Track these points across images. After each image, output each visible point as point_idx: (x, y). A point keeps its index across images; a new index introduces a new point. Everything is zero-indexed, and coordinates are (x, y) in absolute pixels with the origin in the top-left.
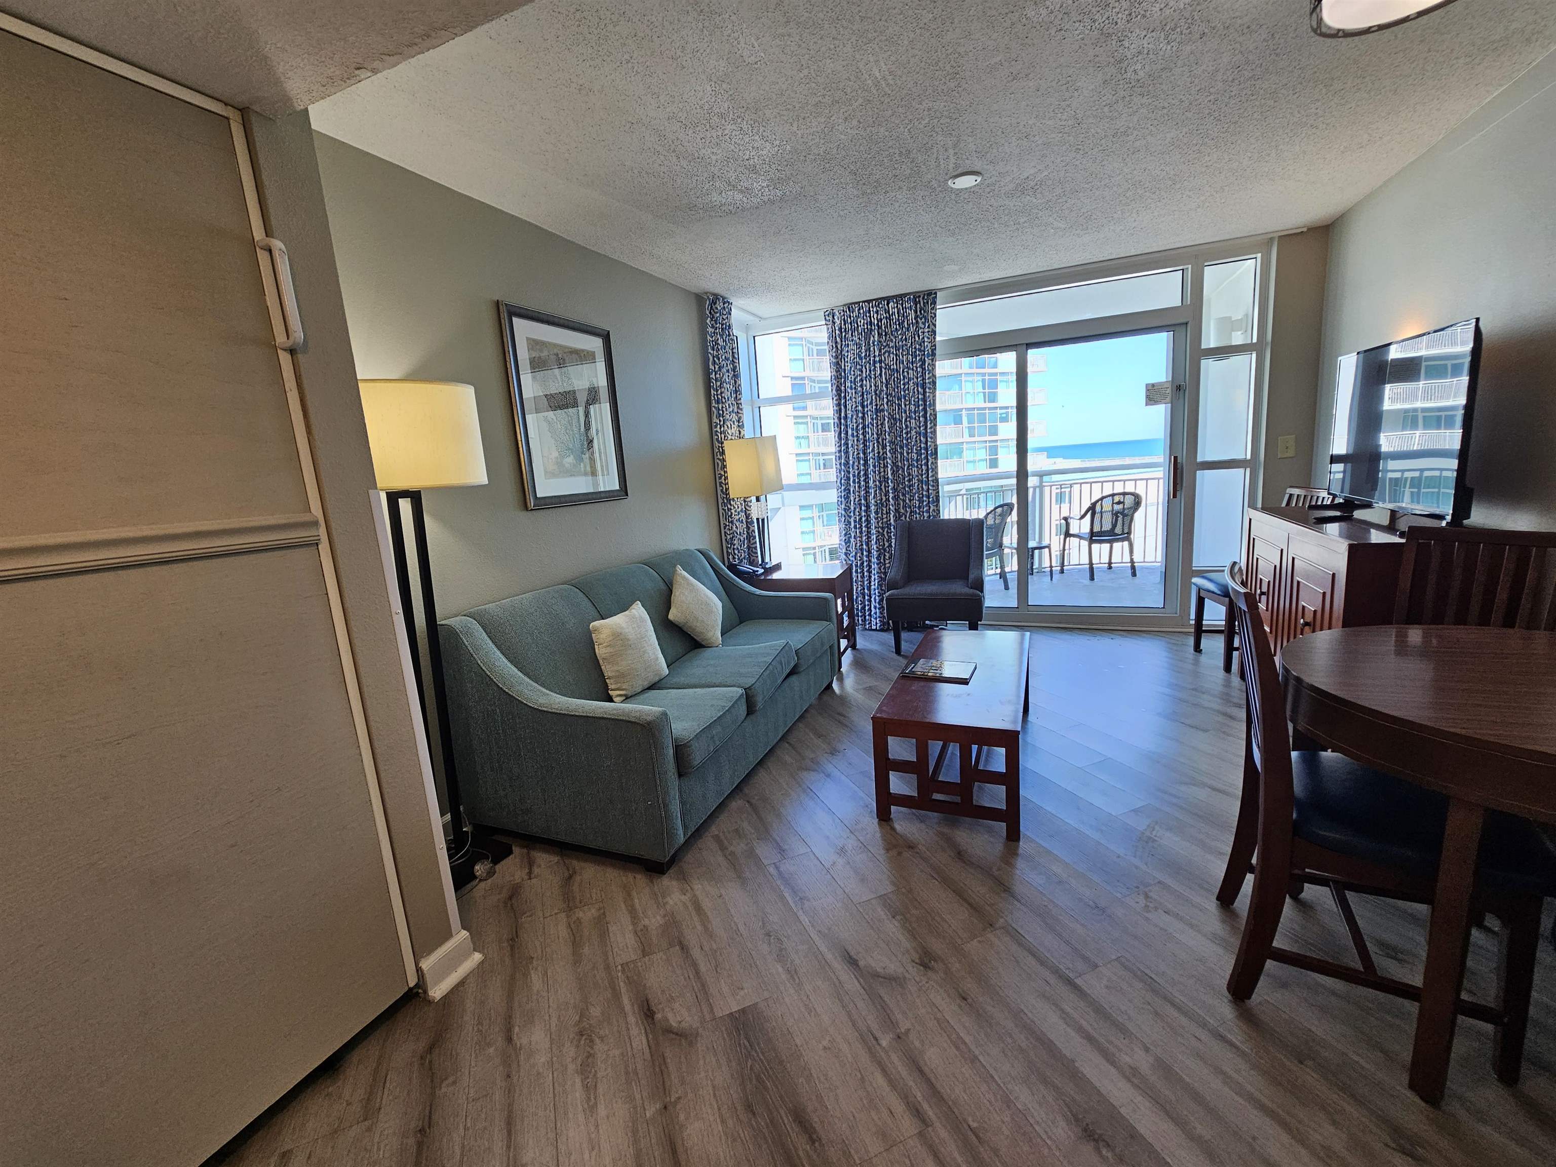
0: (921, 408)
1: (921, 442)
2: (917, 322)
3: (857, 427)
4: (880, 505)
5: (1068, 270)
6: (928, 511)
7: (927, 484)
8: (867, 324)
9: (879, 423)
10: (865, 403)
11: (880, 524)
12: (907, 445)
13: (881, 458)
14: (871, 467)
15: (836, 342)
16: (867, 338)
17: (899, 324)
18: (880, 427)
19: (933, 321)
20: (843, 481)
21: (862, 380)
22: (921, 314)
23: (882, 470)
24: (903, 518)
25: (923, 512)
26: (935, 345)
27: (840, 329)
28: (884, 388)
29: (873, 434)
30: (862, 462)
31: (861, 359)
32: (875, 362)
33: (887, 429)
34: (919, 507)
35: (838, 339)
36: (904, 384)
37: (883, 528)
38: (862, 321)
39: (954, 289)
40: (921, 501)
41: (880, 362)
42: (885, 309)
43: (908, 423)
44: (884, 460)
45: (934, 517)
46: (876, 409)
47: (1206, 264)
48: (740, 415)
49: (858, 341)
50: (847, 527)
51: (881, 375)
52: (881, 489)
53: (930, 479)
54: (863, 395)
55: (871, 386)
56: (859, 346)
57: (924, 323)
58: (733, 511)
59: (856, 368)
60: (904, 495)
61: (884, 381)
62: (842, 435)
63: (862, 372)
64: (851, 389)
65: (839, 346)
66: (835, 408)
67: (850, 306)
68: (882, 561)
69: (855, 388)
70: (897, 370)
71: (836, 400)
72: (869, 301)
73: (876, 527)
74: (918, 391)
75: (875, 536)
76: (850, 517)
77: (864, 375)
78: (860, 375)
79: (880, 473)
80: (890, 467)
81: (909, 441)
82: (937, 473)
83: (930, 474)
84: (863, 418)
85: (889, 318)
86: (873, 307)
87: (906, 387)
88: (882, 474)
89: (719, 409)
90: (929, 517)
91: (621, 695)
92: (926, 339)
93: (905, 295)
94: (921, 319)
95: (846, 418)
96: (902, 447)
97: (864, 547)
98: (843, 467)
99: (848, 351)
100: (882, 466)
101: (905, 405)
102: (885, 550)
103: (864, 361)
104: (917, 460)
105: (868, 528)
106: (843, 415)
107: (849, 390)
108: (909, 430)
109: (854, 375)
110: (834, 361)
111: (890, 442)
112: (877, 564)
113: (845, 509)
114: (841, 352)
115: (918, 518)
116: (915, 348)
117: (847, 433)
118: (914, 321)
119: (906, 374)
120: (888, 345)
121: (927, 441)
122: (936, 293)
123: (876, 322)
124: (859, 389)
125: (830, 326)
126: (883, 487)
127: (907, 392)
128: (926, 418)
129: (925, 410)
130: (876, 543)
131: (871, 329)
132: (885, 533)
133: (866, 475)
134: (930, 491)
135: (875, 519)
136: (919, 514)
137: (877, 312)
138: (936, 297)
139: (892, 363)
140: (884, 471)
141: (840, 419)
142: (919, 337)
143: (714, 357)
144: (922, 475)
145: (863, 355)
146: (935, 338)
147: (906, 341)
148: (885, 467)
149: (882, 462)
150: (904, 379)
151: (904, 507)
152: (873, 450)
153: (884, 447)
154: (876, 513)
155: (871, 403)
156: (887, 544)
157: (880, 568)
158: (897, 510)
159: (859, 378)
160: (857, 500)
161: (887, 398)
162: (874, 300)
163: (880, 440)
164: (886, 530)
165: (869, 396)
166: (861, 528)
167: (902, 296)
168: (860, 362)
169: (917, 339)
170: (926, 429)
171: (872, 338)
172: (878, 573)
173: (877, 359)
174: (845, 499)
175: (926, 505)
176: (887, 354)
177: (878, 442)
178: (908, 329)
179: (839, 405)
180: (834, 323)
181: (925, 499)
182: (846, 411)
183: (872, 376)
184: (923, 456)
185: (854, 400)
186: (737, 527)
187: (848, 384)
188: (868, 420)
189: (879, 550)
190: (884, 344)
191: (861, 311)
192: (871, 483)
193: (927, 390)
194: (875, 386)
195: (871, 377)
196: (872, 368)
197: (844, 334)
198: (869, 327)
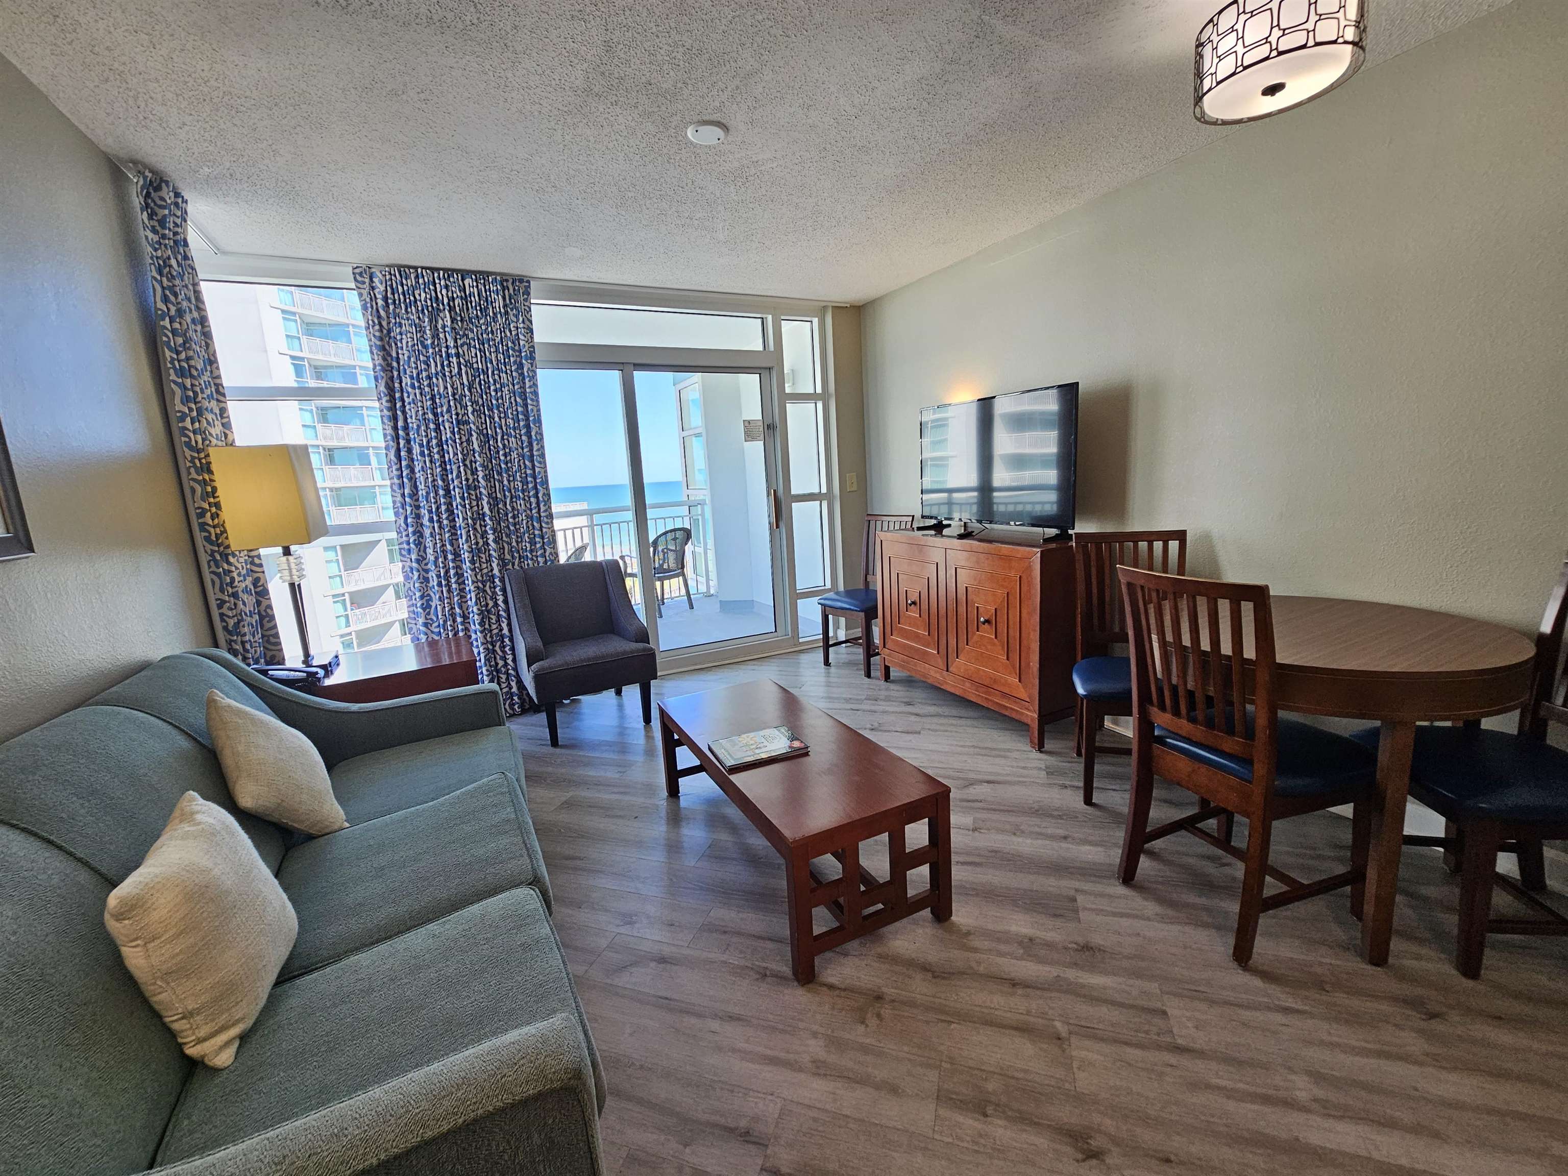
0: (522, 423)
1: (525, 468)
2: (507, 313)
3: (428, 442)
4: (476, 552)
5: (676, 292)
6: (544, 556)
7: (539, 520)
8: (431, 299)
9: (464, 439)
10: (439, 410)
11: (479, 577)
12: (508, 470)
13: (472, 487)
14: (458, 500)
15: (379, 317)
16: (433, 320)
17: (481, 310)
18: (465, 444)
19: (528, 316)
20: (409, 520)
21: (429, 378)
22: (511, 303)
23: (474, 503)
24: (510, 567)
25: (537, 557)
26: (533, 347)
27: (386, 299)
28: (467, 393)
29: (456, 454)
30: (441, 492)
31: (425, 347)
32: (448, 355)
33: (477, 448)
34: (531, 551)
35: (382, 313)
36: (496, 390)
37: (483, 582)
38: (423, 295)
39: (552, 282)
40: (533, 542)
41: (458, 355)
42: (459, 286)
43: (506, 442)
44: (475, 489)
45: (552, 561)
46: (457, 419)
47: (783, 317)
48: (222, 405)
49: (417, 321)
50: (423, 585)
51: (460, 373)
52: (475, 529)
53: (542, 514)
54: (433, 398)
55: (446, 388)
56: (420, 329)
57: (517, 316)
58: (235, 575)
59: (418, 358)
60: (508, 536)
61: (466, 382)
62: (403, 453)
63: (429, 366)
64: (413, 387)
65: (384, 323)
66: (386, 412)
67: (403, 269)
68: (487, 626)
69: (420, 388)
70: (483, 370)
71: (387, 401)
72: (433, 270)
73: (473, 582)
74: (515, 400)
75: (473, 595)
76: (427, 571)
77: (433, 371)
78: (426, 370)
79: (471, 507)
80: (486, 499)
81: (509, 465)
82: (550, 507)
83: (542, 508)
84: (437, 429)
85: (465, 298)
86: (440, 279)
87: (499, 394)
88: (475, 508)
89: (185, 388)
90: (546, 562)
91: (228, 1044)
92: (521, 337)
93: (489, 274)
94: (512, 310)
95: (406, 428)
96: (500, 474)
97: (458, 610)
98: (407, 499)
99: (401, 334)
100: (474, 497)
101: (500, 418)
102: (489, 612)
103: (431, 351)
104: (523, 491)
105: (459, 584)
106: (400, 423)
107: (410, 390)
108: (507, 450)
109: (417, 368)
110: (378, 343)
111: (483, 465)
112: (481, 632)
113: (418, 561)
114: (389, 331)
115: (531, 566)
116: (507, 345)
117: (410, 451)
118: (502, 310)
119: (497, 377)
120: (467, 336)
121: (533, 466)
122: (528, 282)
123: (446, 301)
124: (427, 389)
125: (365, 292)
126: (478, 526)
127: (500, 401)
128: (530, 437)
129: (528, 426)
130: (476, 604)
131: (438, 309)
132: (487, 588)
133: (450, 511)
134: (544, 530)
135: (472, 570)
136: (532, 559)
137: (447, 287)
138: (529, 287)
139: (474, 360)
140: (478, 505)
141: (395, 428)
142: (510, 331)
143: (163, 288)
144: (531, 510)
145: (429, 342)
146: (532, 338)
147: (493, 334)
148: (479, 499)
149: (473, 492)
150: (495, 384)
151: (511, 551)
152: (459, 476)
153: (474, 472)
154: (473, 562)
155: (449, 411)
156: (491, 604)
157: (485, 637)
158: (501, 559)
159: (424, 374)
160: (438, 545)
161: (472, 406)
162: (442, 269)
163: (468, 462)
164: (488, 584)
165: (444, 401)
166: (448, 585)
167: (486, 274)
168: (424, 351)
169: (508, 334)
170: (531, 450)
171: (440, 322)
172: (483, 644)
173: (453, 351)
174: (416, 545)
175: (541, 548)
176: (465, 347)
177: (465, 465)
178: (494, 319)
179: (393, 408)
180: (373, 288)
181: (537, 539)
182: (405, 419)
183: (447, 374)
184: (530, 486)
185: (419, 404)
186: (244, 604)
187: (406, 380)
188: (447, 434)
189: (481, 613)
190: (461, 333)
191: (421, 281)
192: (459, 522)
193: (529, 401)
194: (452, 387)
195: (444, 375)
196: (445, 363)
197: (391, 307)
198: (435, 305)
